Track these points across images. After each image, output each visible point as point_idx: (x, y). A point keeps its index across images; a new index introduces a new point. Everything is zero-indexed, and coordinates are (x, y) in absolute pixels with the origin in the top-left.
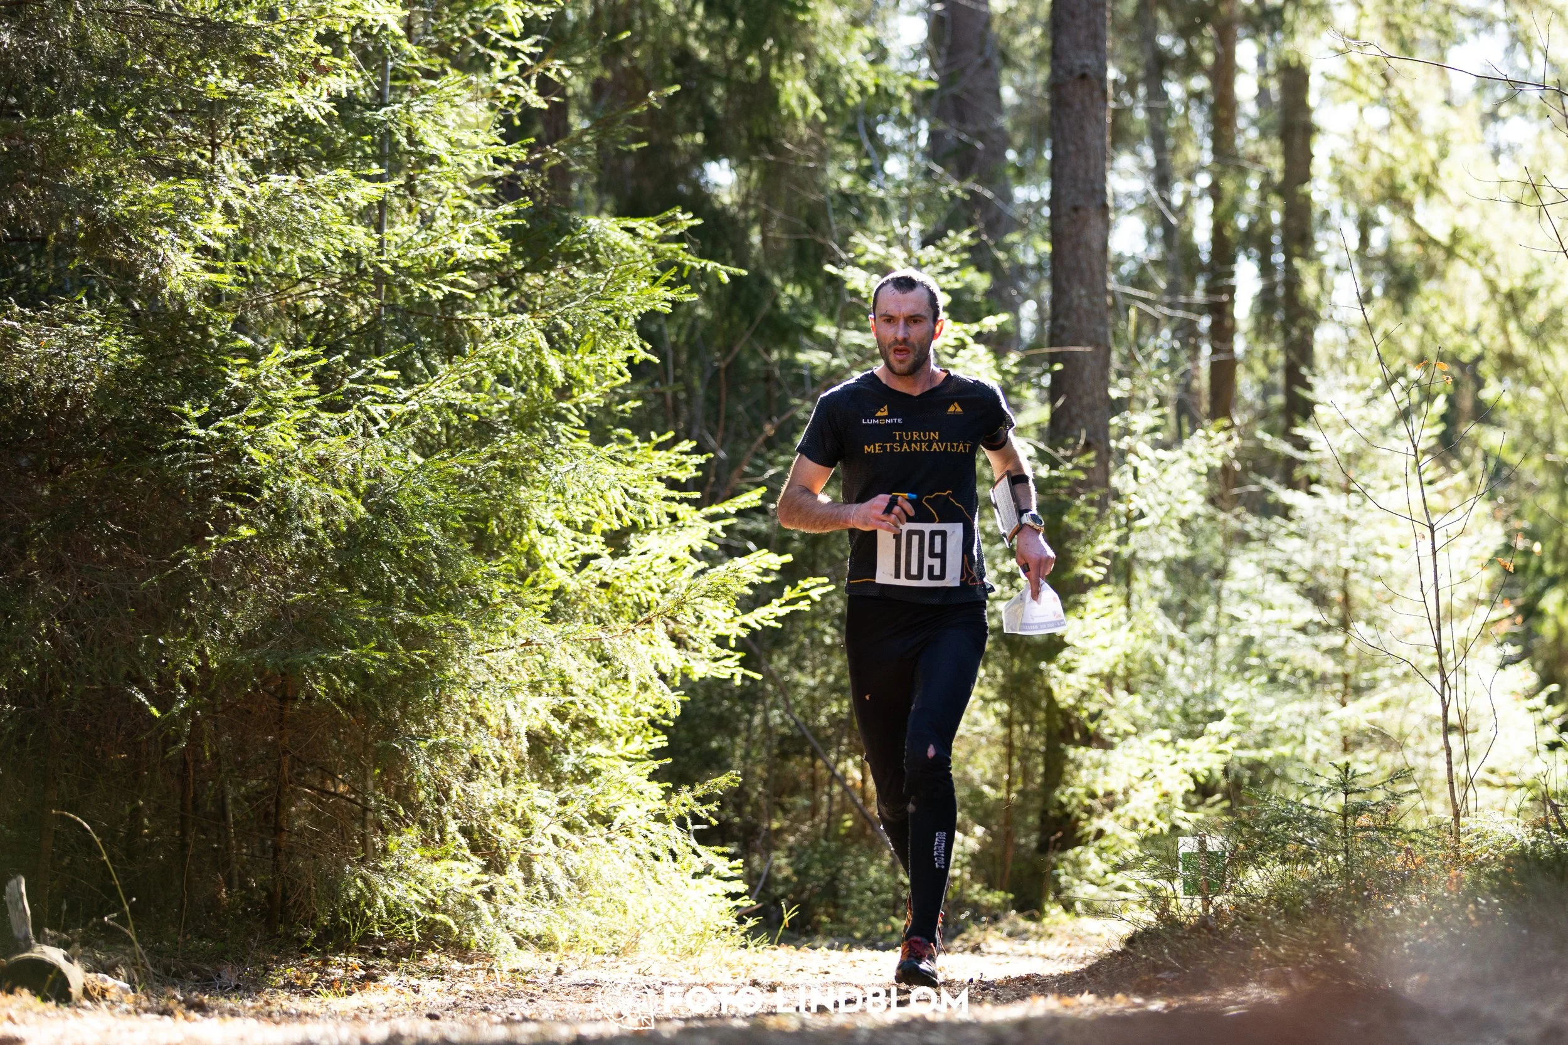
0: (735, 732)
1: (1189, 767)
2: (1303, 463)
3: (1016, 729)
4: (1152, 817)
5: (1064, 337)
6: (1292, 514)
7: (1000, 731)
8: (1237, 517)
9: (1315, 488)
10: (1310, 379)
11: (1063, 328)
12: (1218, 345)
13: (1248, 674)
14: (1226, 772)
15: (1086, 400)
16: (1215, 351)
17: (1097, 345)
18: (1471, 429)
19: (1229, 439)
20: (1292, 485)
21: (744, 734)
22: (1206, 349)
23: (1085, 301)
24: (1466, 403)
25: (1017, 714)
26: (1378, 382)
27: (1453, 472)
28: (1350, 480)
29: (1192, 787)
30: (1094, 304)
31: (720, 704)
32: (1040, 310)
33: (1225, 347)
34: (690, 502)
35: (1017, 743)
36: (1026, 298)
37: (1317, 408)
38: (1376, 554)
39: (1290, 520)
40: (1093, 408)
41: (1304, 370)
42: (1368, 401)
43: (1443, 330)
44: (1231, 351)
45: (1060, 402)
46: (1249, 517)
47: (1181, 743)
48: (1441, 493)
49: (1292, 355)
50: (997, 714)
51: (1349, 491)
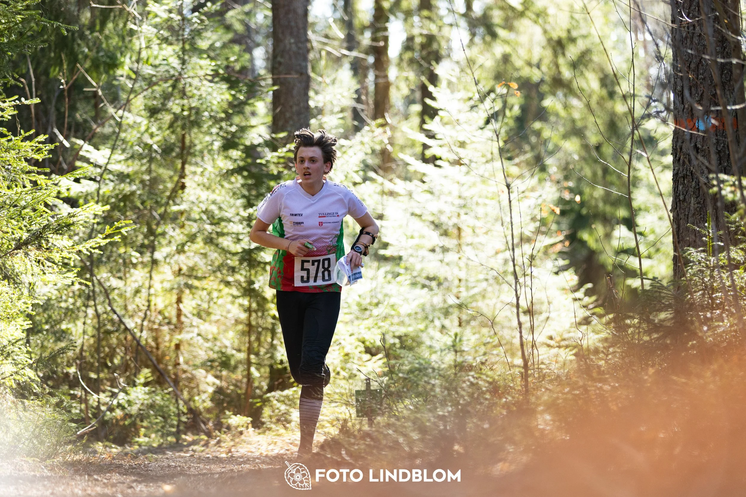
0: (77, 318)
1: (360, 337)
2: (430, 147)
3: (254, 315)
4: (338, 369)
5: (281, 68)
6: (425, 179)
7: (243, 316)
8: (391, 180)
9: (438, 162)
10: (434, 95)
11: (280, 63)
12: (377, 73)
13: (398, 279)
14: (384, 340)
15: (295, 109)
16: (377, 77)
17: (301, 74)
18: (537, 125)
19: (385, 132)
20: (425, 160)
21: (82, 320)
22: (371, 77)
23: (293, 46)
24: (533, 109)
25: (254, 305)
26: (477, 96)
27: (525, 152)
28: (460, 159)
29: (363, 349)
30: (299, 48)
31: (66, 301)
32: (267, 52)
33: (382, 74)
34: (45, 174)
35: (254, 323)
36: (258, 45)
37: (440, 113)
38: (477, 204)
39: (424, 182)
40: (299, 113)
41: (431, 88)
42: (472, 107)
43: (518, 63)
44: (386, 77)
45: (278, 110)
46: (397, 181)
47: (356, 322)
48: (517, 165)
49: (424, 79)
50: (241, 305)
51: (461, 164)
